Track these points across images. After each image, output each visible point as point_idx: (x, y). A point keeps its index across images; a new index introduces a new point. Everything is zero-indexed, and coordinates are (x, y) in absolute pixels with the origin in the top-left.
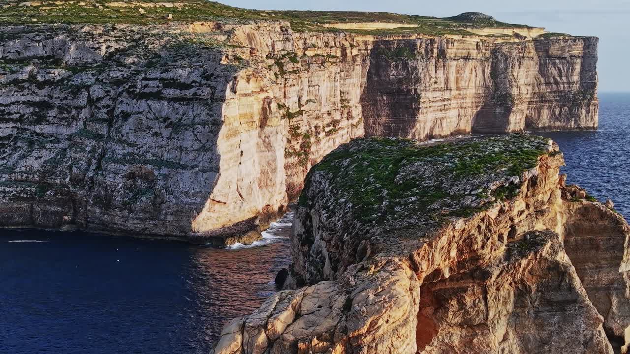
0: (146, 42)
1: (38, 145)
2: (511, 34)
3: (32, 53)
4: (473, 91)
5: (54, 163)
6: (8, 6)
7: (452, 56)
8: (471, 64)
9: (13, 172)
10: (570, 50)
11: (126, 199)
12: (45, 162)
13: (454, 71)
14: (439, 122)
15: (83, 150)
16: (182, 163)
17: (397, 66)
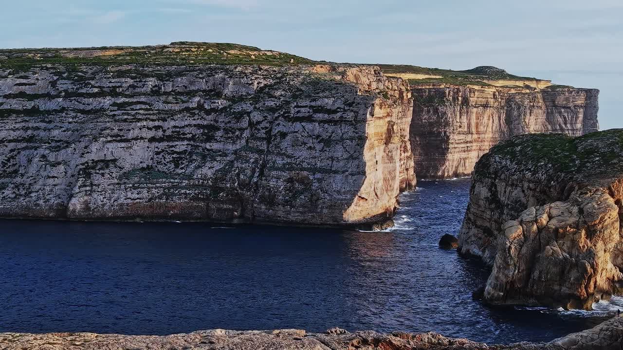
0: (288, 79)
1: (210, 158)
2: (522, 86)
3: (197, 88)
4: (490, 135)
5: (224, 172)
6: (155, 51)
7: (474, 104)
8: (489, 111)
9: (192, 179)
10: (574, 100)
11: (287, 198)
12: (217, 171)
13: (475, 118)
14: (462, 162)
15: (247, 161)
16: (333, 169)
17: (429, 111)
